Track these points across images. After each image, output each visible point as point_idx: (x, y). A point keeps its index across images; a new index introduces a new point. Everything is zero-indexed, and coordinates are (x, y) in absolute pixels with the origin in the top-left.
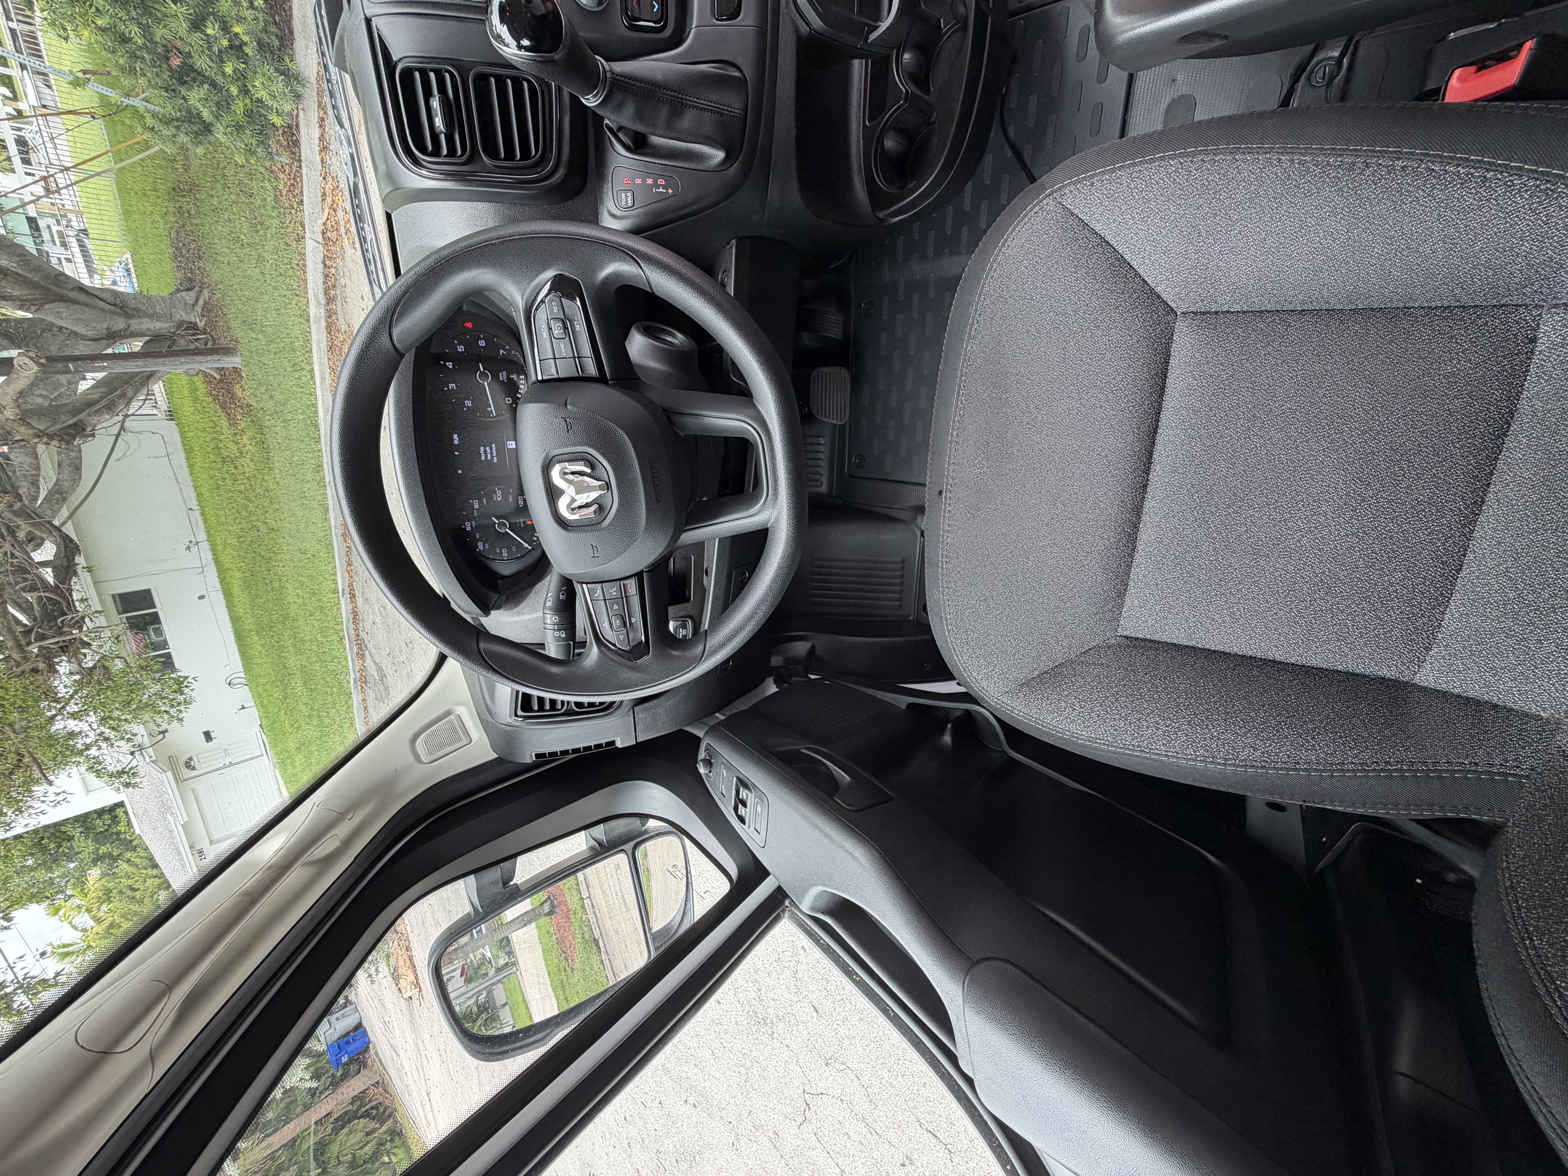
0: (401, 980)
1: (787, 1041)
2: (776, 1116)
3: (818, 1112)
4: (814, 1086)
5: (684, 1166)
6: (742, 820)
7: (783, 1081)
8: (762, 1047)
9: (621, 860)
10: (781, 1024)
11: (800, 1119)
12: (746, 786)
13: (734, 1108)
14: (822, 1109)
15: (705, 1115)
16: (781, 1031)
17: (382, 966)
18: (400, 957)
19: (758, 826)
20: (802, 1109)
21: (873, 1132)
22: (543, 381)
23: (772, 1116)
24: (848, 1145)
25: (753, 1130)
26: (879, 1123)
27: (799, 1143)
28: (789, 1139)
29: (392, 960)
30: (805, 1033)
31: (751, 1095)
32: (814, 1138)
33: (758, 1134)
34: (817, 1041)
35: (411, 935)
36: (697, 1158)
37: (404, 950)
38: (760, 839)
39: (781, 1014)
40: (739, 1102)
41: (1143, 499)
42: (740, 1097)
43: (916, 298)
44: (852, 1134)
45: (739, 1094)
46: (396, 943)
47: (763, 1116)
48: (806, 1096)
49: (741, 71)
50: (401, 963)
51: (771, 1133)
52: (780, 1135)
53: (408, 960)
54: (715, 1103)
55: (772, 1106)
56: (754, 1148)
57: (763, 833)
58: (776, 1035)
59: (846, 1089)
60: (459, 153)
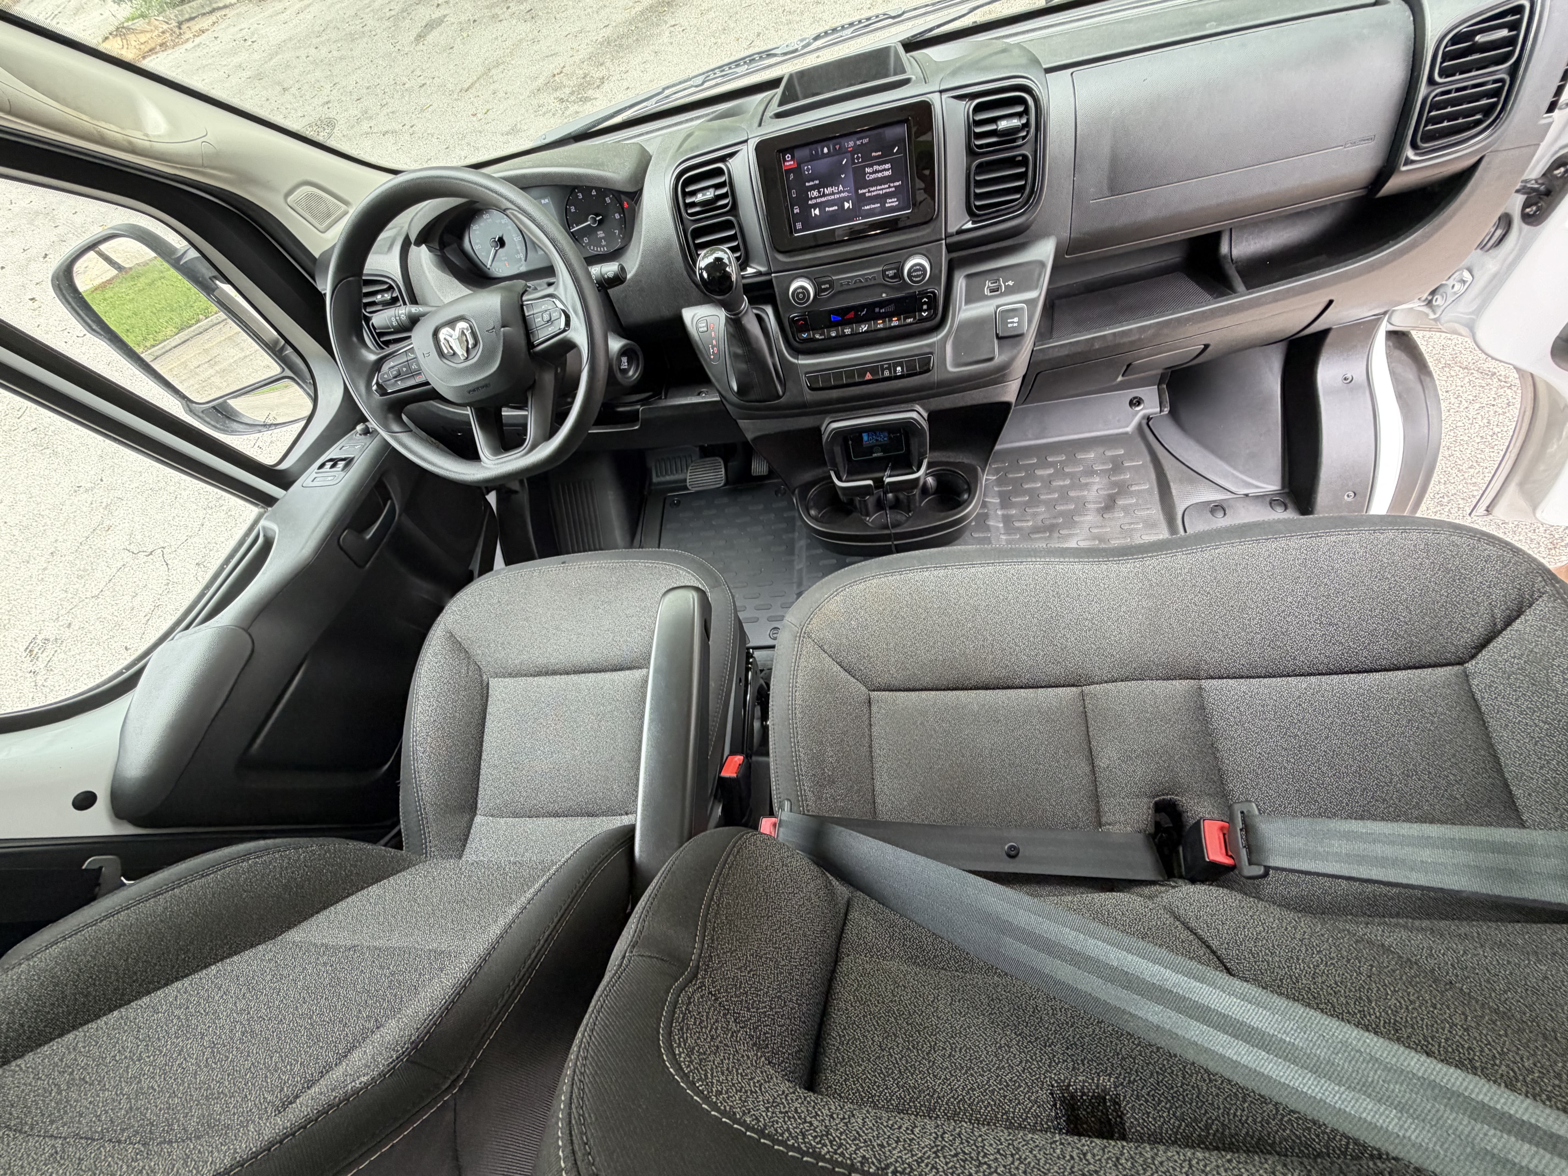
0: (119, 38)
1: (207, 523)
2: (127, 525)
3: (147, 564)
4: (172, 556)
5: (33, 437)
6: (322, 466)
7: (166, 525)
8: (193, 500)
9: (274, 368)
10: (222, 515)
11: (133, 548)
12: (346, 466)
13: (119, 481)
14: (152, 567)
15: (99, 453)
16: (215, 516)
17: (128, 7)
18: (148, 35)
19: (318, 479)
20: (145, 549)
21: (147, 618)
22: (522, 306)
23: (126, 521)
24: (126, 597)
25: (104, 505)
26: (159, 621)
27: (108, 551)
28: (108, 541)
29: (140, 23)
30: (223, 539)
31: (140, 497)
32: (119, 565)
33: (102, 510)
34: (217, 551)
35: (182, 49)
36: (48, 451)
37: (159, 41)
38: (308, 483)
39: (233, 513)
40: (127, 485)
41: (561, 674)
42: (133, 486)
43: (784, 525)
44: (139, 598)
45: (137, 485)
46: (165, 27)
47: (122, 512)
48: (159, 551)
49: (784, 394)
50: (143, 38)
51: (107, 523)
52: (109, 532)
53: (149, 47)
54: (116, 461)
55: (137, 519)
56: (84, 509)
57: (315, 484)
58: (210, 512)
59: (180, 586)
60: (689, 211)
